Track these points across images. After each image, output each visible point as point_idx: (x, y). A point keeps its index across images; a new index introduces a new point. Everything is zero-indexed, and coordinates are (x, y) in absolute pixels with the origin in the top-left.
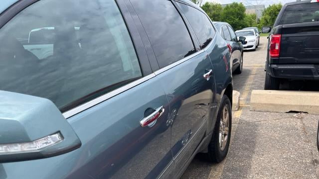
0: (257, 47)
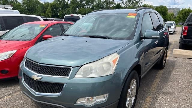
0: (174, 32)
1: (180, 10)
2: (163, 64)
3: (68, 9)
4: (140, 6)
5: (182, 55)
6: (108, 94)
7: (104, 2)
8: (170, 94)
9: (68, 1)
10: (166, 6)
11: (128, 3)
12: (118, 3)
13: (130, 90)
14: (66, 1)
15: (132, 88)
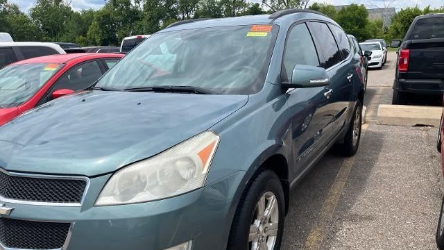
1: (397, 11)
2: (354, 144)
3: (139, 23)
4: (303, 7)
5: (400, 118)
6: (191, 242)
7: (221, 4)
8: (369, 218)
9: (137, 4)
10: (363, 5)
11: (277, 3)
12: (255, 3)
13: (259, 222)
14: (134, 5)
15: (266, 215)
